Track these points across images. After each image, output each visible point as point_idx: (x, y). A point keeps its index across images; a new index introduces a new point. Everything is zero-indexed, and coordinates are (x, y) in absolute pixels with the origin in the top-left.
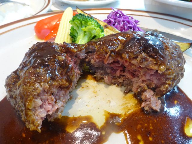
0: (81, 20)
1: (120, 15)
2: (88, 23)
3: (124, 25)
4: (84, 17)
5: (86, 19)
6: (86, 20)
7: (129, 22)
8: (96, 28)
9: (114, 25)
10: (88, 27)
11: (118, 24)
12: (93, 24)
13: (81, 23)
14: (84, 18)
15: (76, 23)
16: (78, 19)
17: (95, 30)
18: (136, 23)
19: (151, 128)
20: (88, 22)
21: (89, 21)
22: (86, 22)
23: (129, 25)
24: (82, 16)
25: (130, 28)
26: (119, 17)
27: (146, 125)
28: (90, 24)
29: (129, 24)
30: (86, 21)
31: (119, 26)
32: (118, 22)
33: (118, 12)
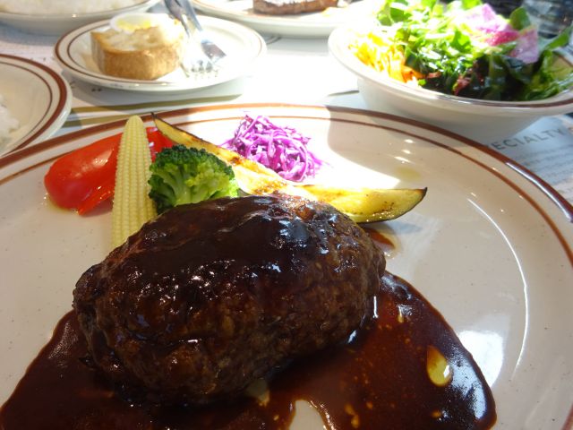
0: (181, 162)
1: (265, 127)
2: (199, 167)
3: (278, 152)
4: (185, 152)
5: (192, 157)
6: (192, 161)
7: (287, 144)
8: (217, 174)
9: (254, 153)
10: (198, 176)
11: (263, 150)
12: (210, 166)
13: (181, 169)
14: (187, 157)
15: (170, 171)
16: (173, 161)
17: (215, 180)
18: (304, 143)
19: (366, 382)
20: (197, 163)
21: (199, 160)
22: (194, 165)
23: (289, 151)
24: (179, 151)
25: (293, 157)
26: (262, 133)
27: (356, 378)
28: (202, 168)
29: (289, 147)
30: (191, 163)
31: (266, 156)
32: (262, 145)
33: (260, 120)
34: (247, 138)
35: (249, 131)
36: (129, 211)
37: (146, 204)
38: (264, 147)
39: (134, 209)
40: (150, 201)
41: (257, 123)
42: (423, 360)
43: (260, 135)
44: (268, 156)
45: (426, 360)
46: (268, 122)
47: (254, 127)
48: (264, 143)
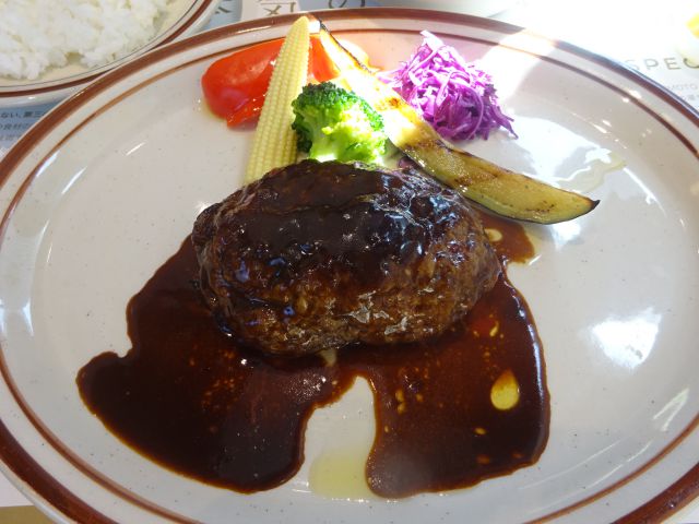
1: (445, 62)
11: (433, 93)
15: (310, 114)
26: (439, 71)
31: (432, 103)
32: (433, 85)
33: (441, 53)
34: (418, 75)
35: (423, 67)
36: (268, 142)
37: (287, 135)
38: (436, 89)
39: (273, 140)
40: (292, 132)
41: (437, 55)
42: (492, 377)
43: (435, 74)
44: (435, 104)
45: (496, 379)
46: (451, 57)
47: (432, 61)
48: (437, 84)
